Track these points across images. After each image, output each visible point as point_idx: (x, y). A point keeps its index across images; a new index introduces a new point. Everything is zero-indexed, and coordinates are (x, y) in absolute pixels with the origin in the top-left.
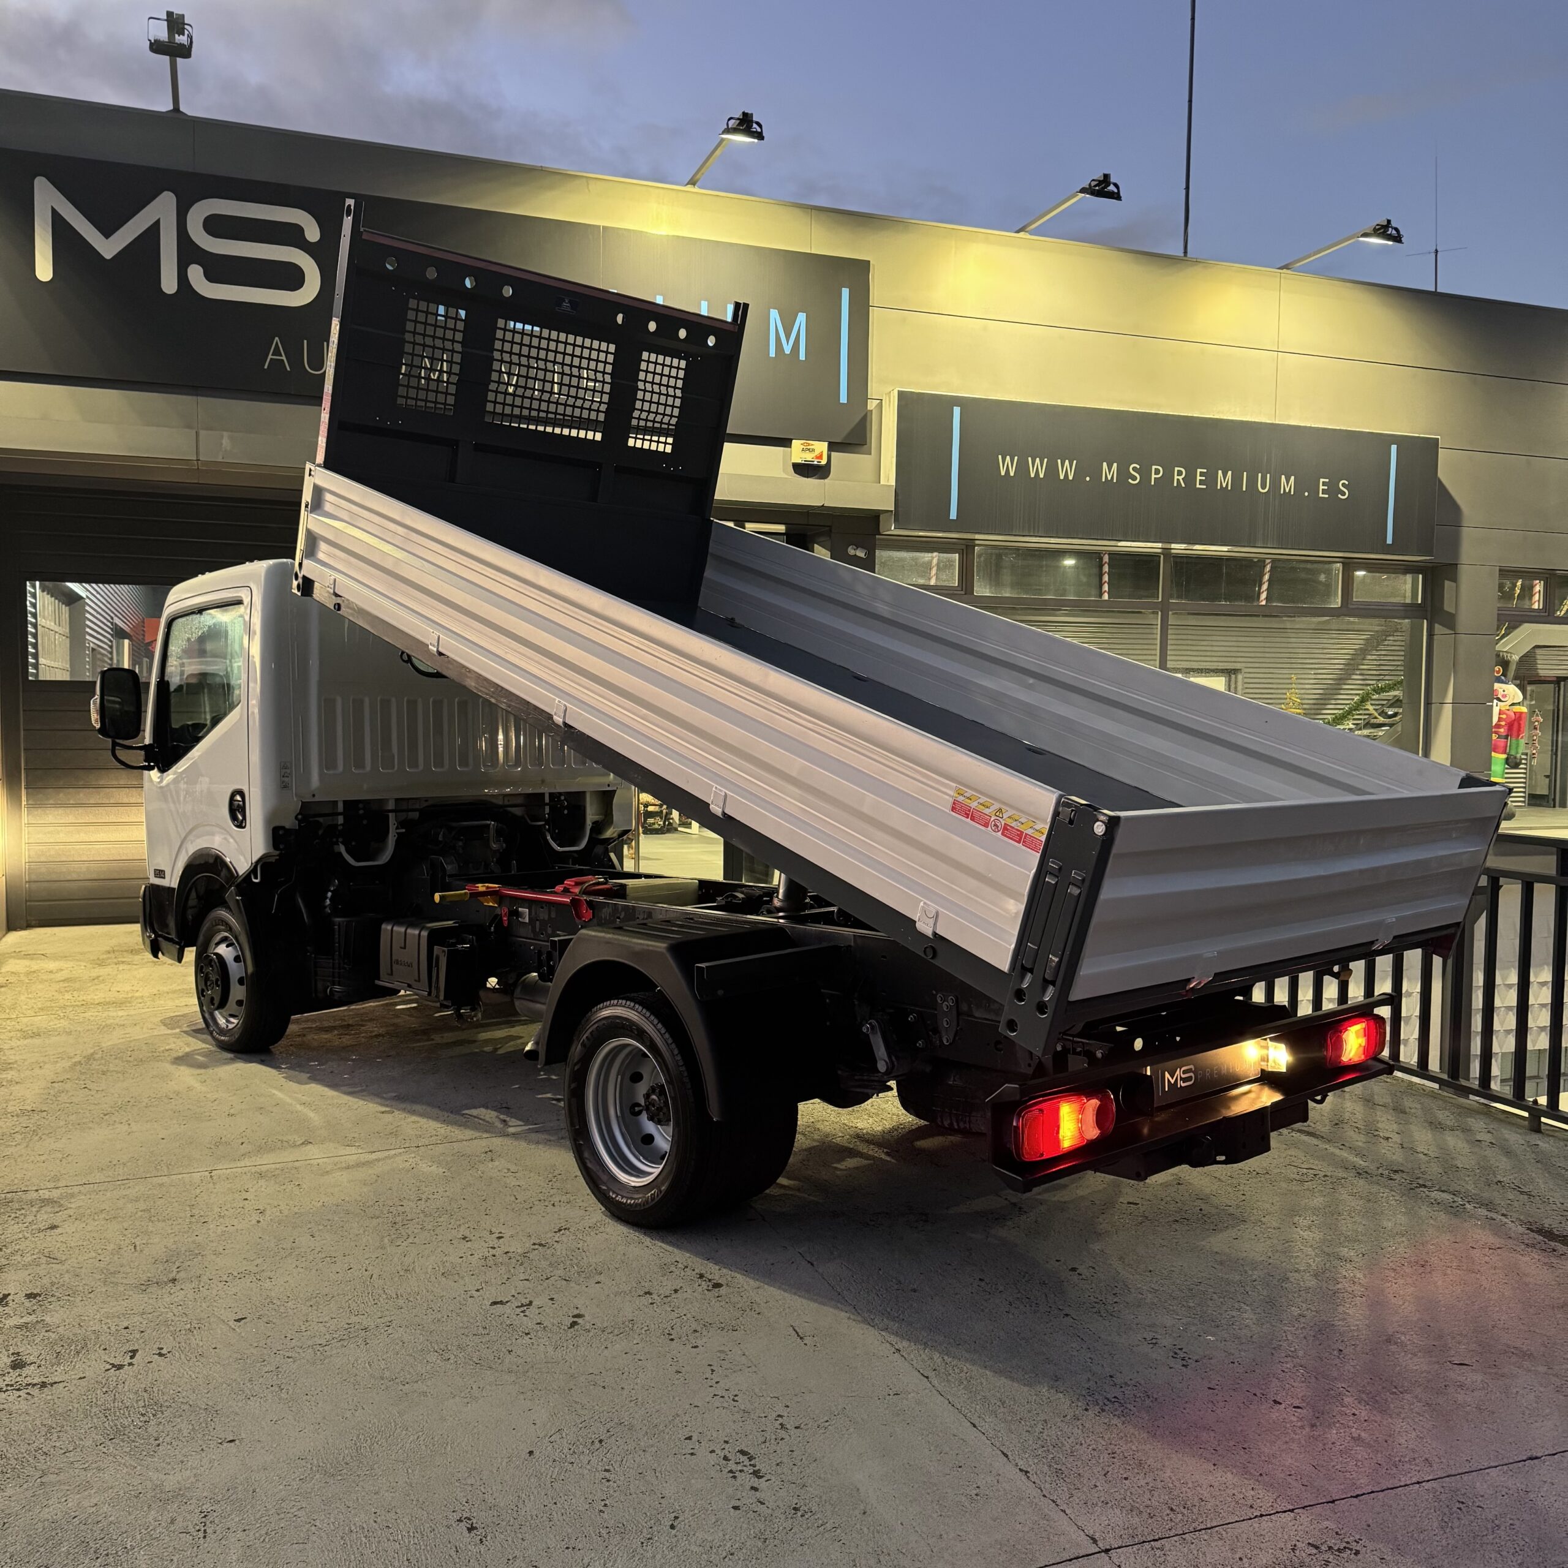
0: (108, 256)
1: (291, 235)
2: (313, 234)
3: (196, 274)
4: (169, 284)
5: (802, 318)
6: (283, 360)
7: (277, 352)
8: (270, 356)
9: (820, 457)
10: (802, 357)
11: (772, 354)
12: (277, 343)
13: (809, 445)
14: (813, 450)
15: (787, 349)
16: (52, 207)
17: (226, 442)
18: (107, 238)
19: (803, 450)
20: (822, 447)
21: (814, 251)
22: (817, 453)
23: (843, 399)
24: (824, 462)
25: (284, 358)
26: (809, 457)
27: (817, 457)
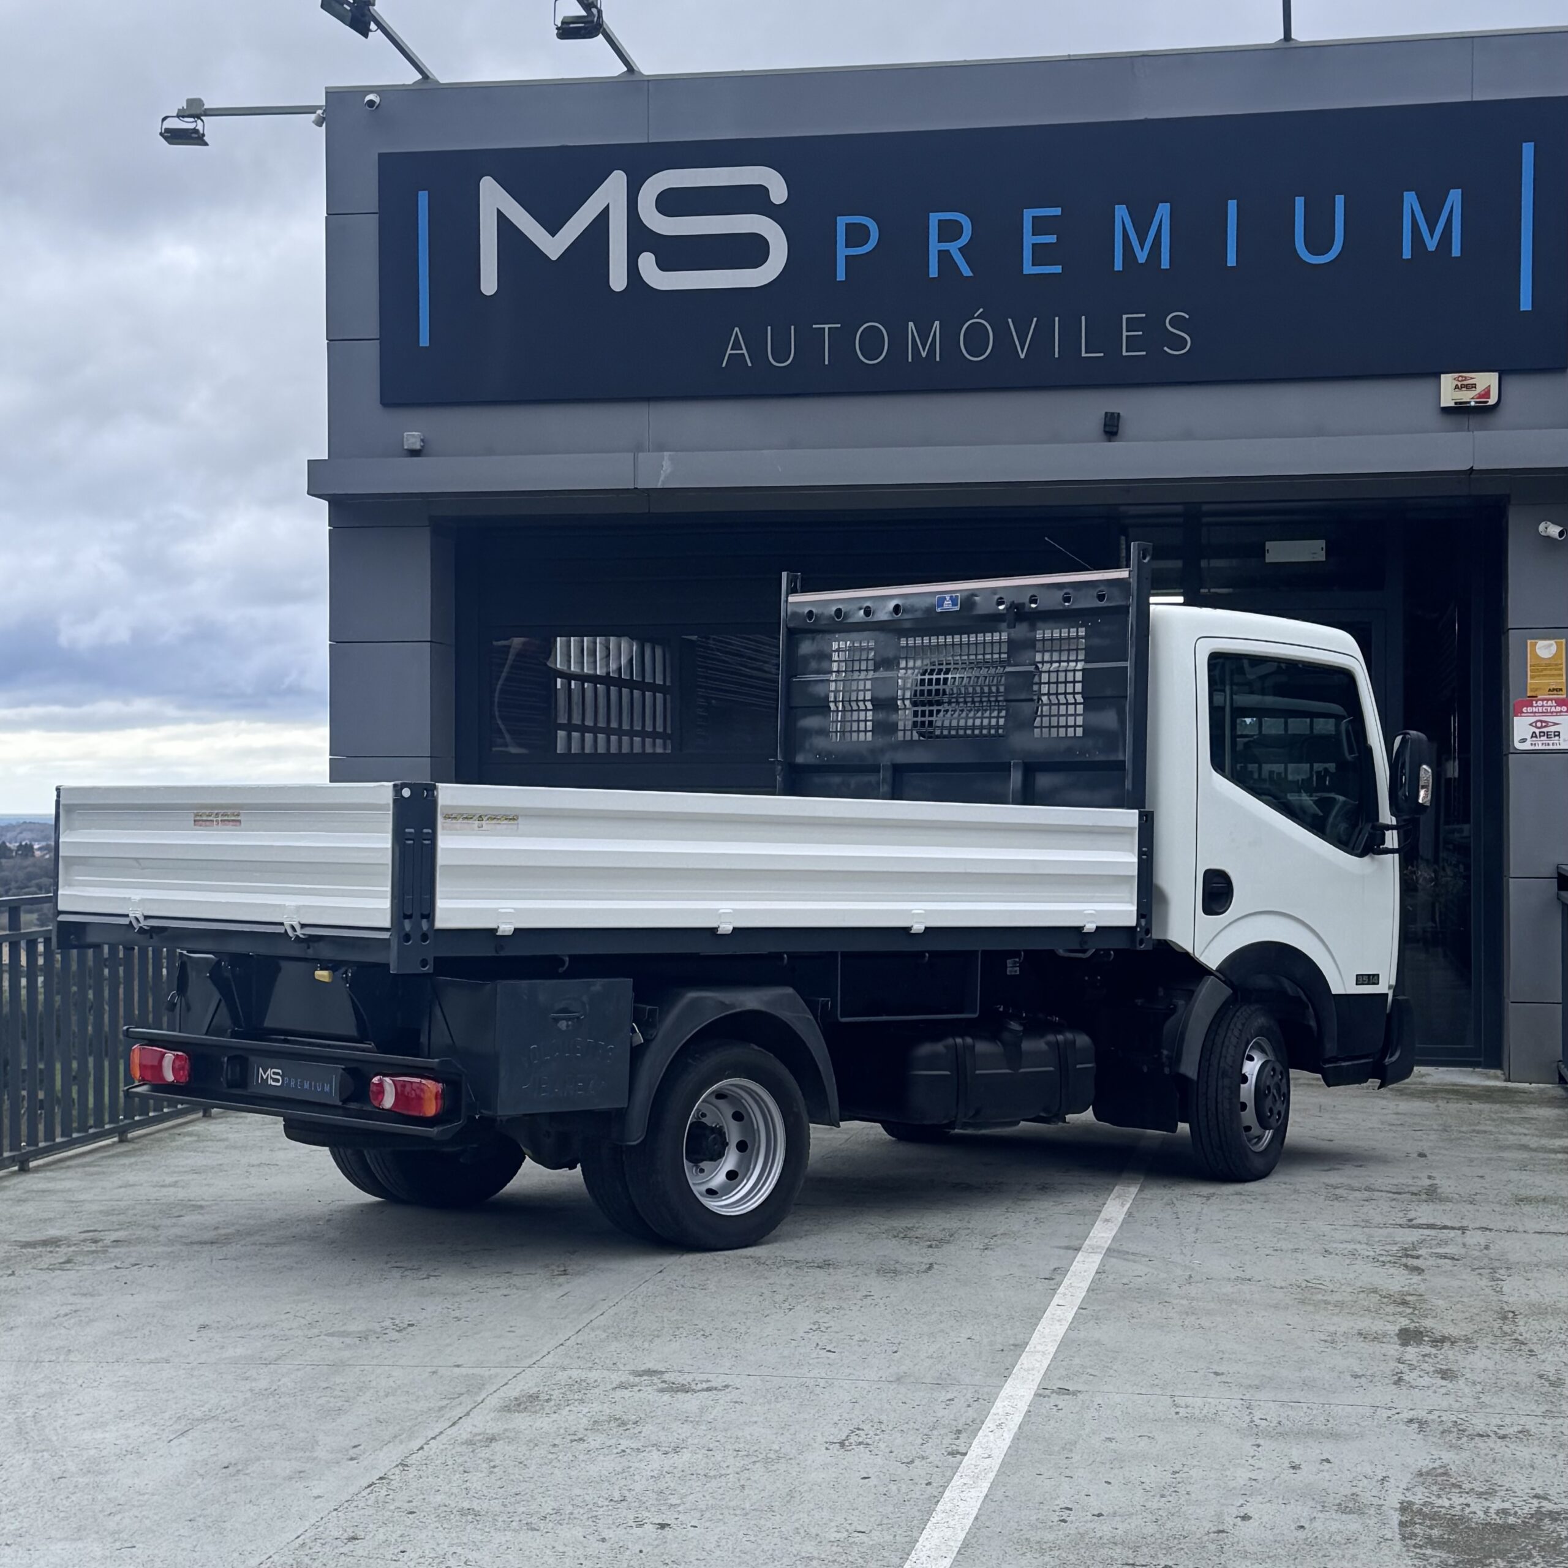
0: (554, 256)
1: (756, 201)
2: (779, 193)
3: (647, 262)
4: (618, 281)
5: (1455, 197)
6: (743, 354)
7: (736, 346)
8: (729, 351)
9: (1487, 394)
10: (1456, 252)
11: (1407, 254)
12: (737, 333)
13: (1466, 379)
14: (1474, 386)
15: (1431, 244)
16: (498, 210)
17: (667, 466)
18: (553, 234)
19: (1457, 387)
20: (1487, 381)
21: (1478, 97)
22: (1480, 388)
23: (1526, 304)
24: (1492, 401)
25: (744, 351)
26: (1467, 396)
27: (1480, 396)
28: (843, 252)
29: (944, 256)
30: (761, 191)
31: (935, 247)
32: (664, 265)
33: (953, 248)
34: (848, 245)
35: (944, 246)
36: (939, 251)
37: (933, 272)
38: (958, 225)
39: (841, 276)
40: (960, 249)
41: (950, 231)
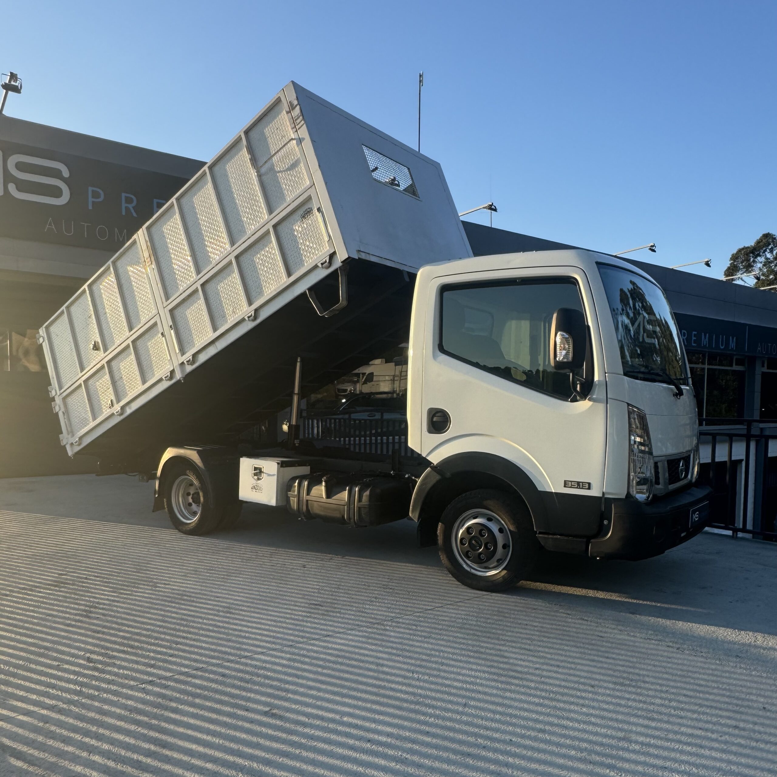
1: (57, 174)
2: (66, 173)
3: (12, 187)
7: (50, 224)
8: (48, 226)
12: (50, 220)
25: (54, 227)
28: (91, 199)
29: (127, 208)
30: (60, 171)
31: (124, 205)
32: (19, 189)
33: (130, 206)
34: (93, 197)
35: (127, 205)
36: (126, 208)
37: (124, 213)
38: (132, 199)
39: (90, 208)
40: (133, 208)
41: (129, 201)
